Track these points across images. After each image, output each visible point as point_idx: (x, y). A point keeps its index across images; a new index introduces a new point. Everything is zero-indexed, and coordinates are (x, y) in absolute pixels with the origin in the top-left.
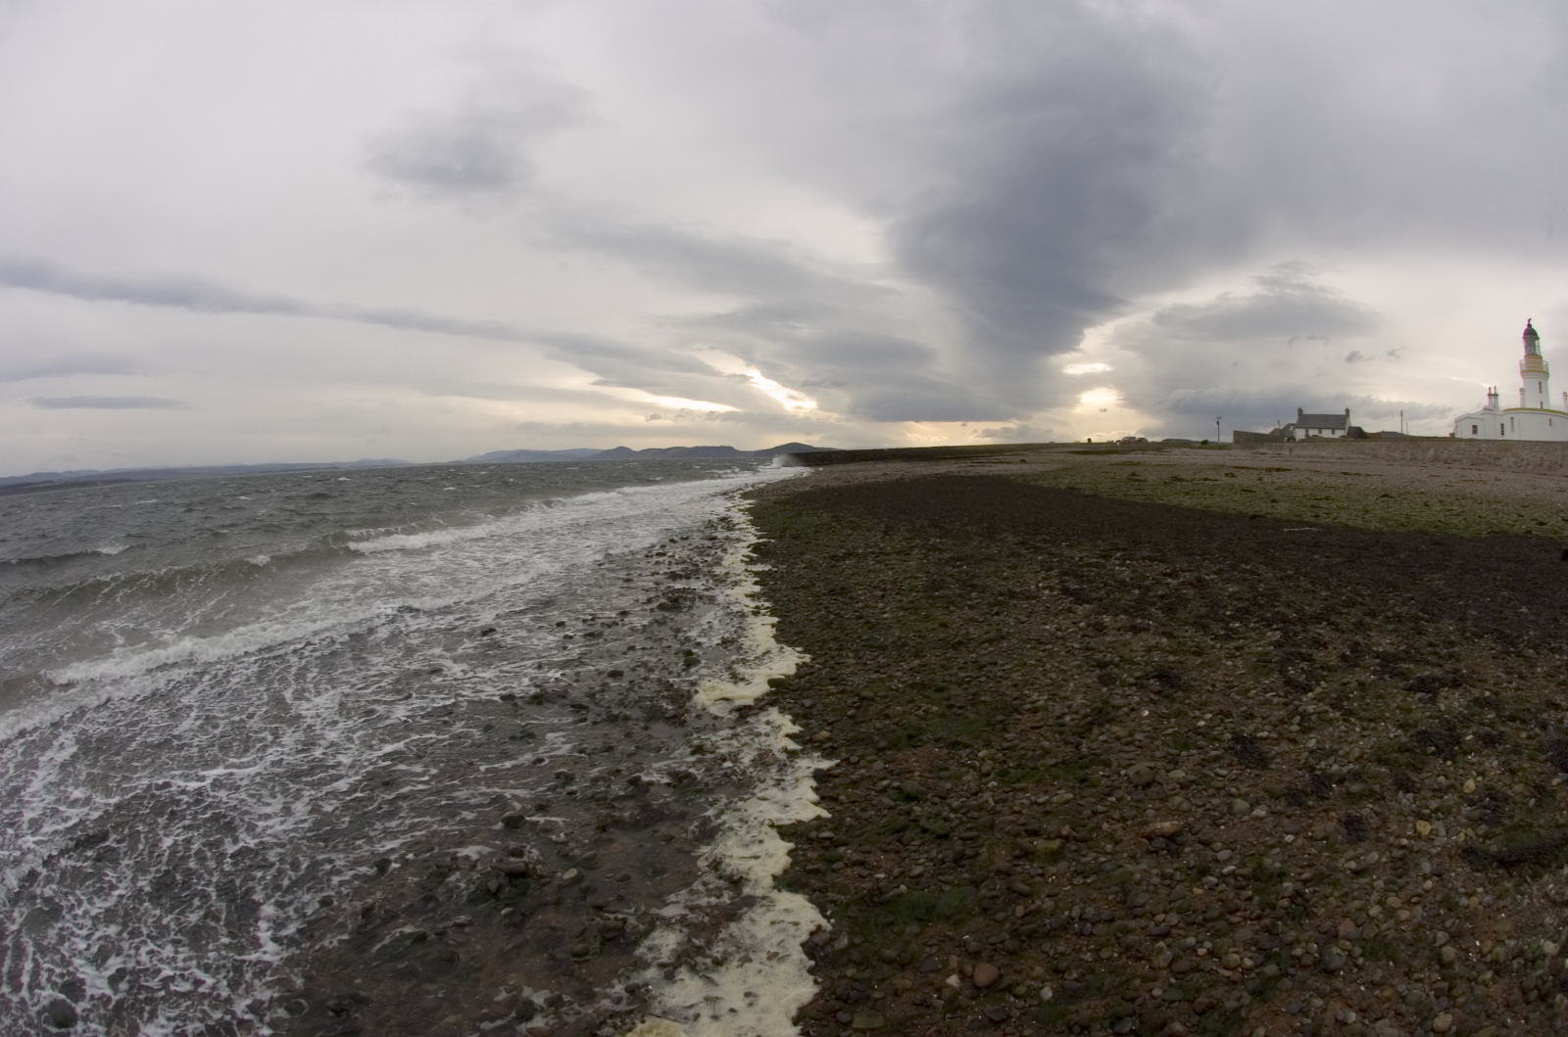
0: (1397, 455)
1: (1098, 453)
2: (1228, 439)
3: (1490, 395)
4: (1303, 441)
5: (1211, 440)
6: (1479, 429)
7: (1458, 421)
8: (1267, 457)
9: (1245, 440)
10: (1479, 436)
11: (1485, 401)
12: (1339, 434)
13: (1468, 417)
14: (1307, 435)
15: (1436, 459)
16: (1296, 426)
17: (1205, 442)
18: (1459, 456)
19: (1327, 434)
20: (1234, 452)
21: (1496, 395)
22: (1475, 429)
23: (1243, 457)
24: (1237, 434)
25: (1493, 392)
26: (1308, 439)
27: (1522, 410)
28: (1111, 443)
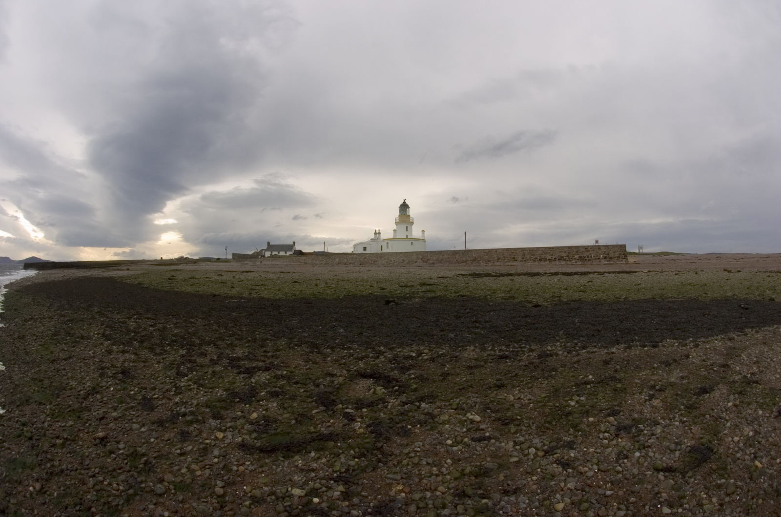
0: (317, 262)
1: (165, 265)
2: (230, 257)
3: (375, 233)
4: (269, 257)
5: (221, 257)
6: (367, 249)
7: (355, 246)
8: (248, 265)
9: (238, 257)
10: (368, 251)
11: (373, 236)
12: (289, 253)
13: (361, 243)
14: (271, 255)
15: (340, 263)
16: (266, 250)
17: (218, 259)
18: (353, 262)
19: (282, 253)
20: (232, 263)
21: (379, 233)
22: (365, 249)
23: (236, 266)
24: (234, 255)
25: (377, 232)
26: (272, 256)
27: (394, 239)
28: (172, 260)
